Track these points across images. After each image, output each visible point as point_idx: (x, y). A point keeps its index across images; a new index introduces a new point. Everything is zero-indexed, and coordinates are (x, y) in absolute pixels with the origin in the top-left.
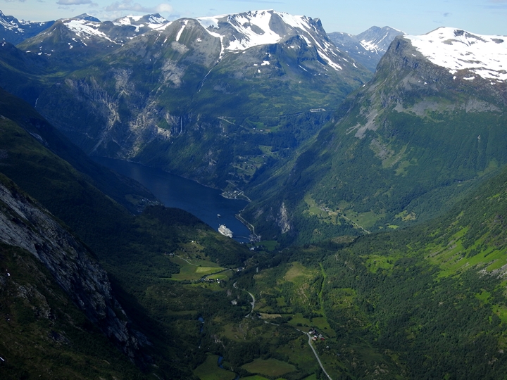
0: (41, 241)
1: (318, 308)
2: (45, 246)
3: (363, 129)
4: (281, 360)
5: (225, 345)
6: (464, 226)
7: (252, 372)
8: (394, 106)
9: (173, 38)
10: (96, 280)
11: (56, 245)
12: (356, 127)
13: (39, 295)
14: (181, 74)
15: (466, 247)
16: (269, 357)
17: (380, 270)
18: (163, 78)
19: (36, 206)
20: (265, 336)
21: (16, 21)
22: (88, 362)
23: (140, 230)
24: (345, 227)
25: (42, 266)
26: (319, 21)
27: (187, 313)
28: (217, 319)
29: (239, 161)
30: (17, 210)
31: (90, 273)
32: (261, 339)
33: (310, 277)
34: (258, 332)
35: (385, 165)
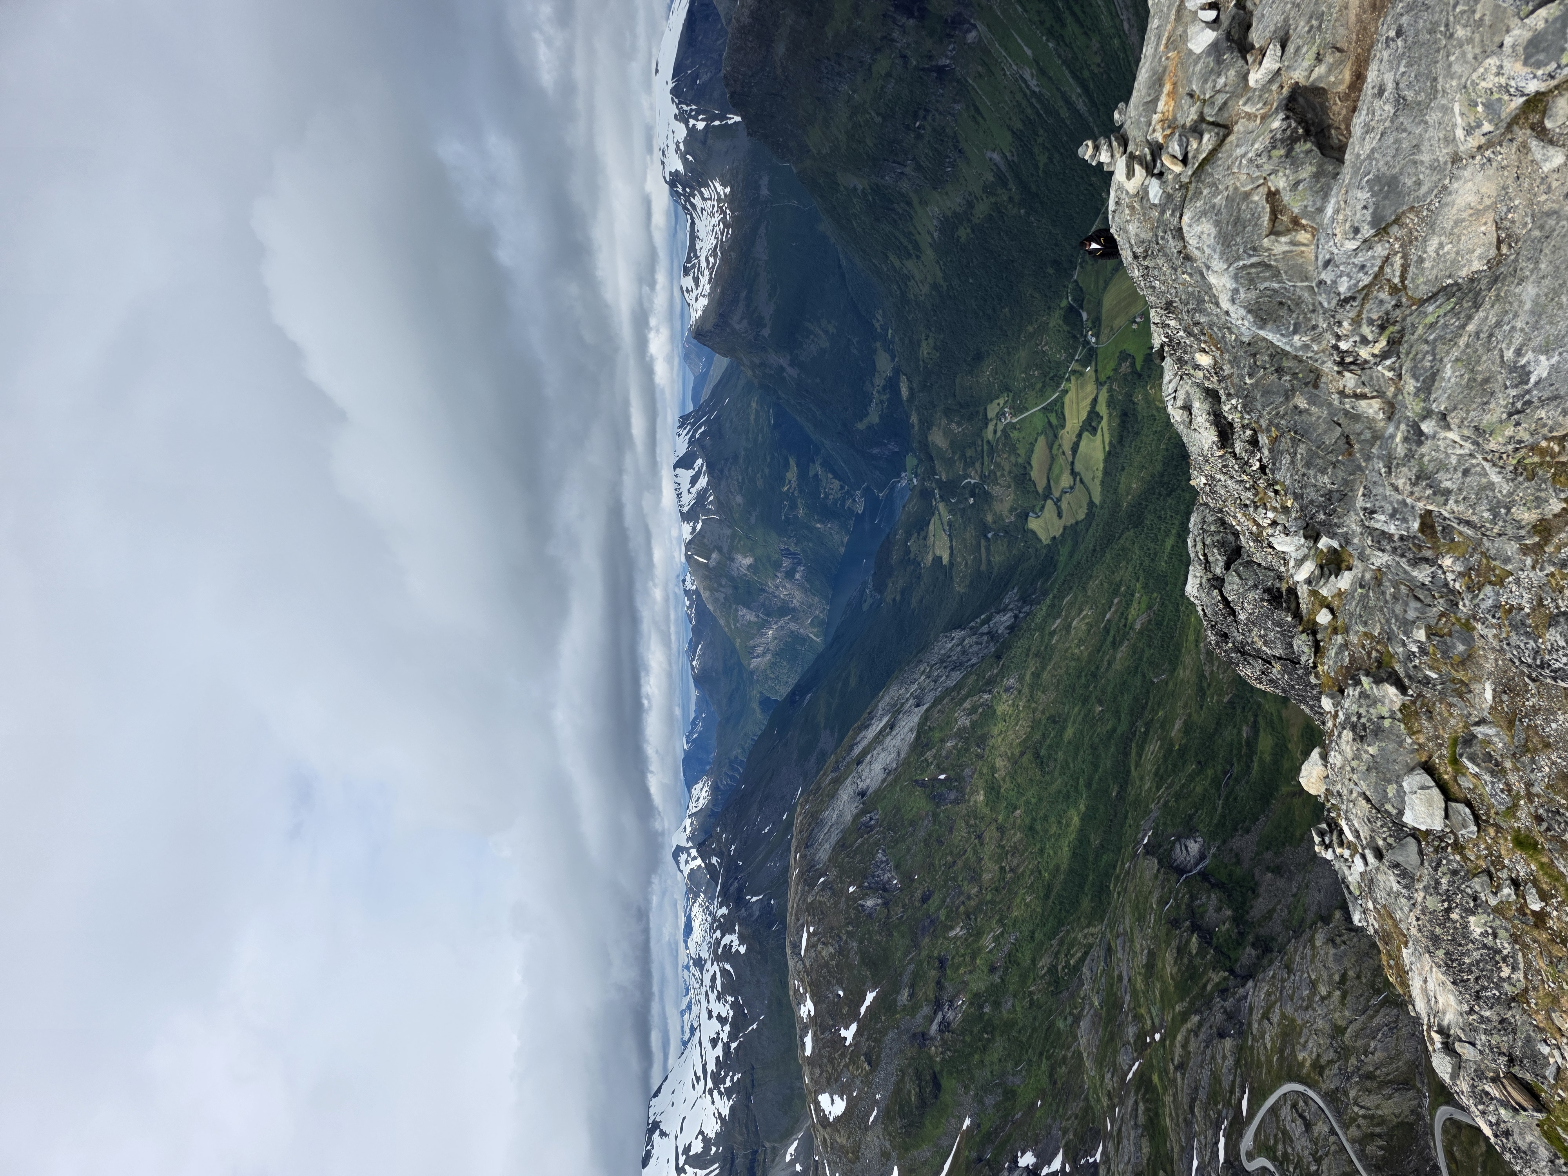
0: (911, 701)
1: (977, 412)
2: (916, 697)
3: (789, 370)
4: (1032, 451)
5: (1016, 509)
6: (887, 257)
7: (1045, 481)
8: (765, 337)
9: (705, 567)
10: (950, 645)
11: (916, 686)
12: (788, 376)
13: (967, 705)
15: (910, 255)
16: (1030, 464)
17: (935, 348)
18: (745, 575)
19: (876, 706)
20: (1007, 468)
21: (695, 718)
22: (1036, 655)
23: (898, 598)
24: (892, 385)
25: (937, 701)
26: (682, 418)
27: (983, 549)
28: (989, 518)
29: (826, 497)
30: (881, 725)
31: (943, 651)
32: (1010, 472)
33: (944, 421)
34: (1003, 475)
35: (827, 344)
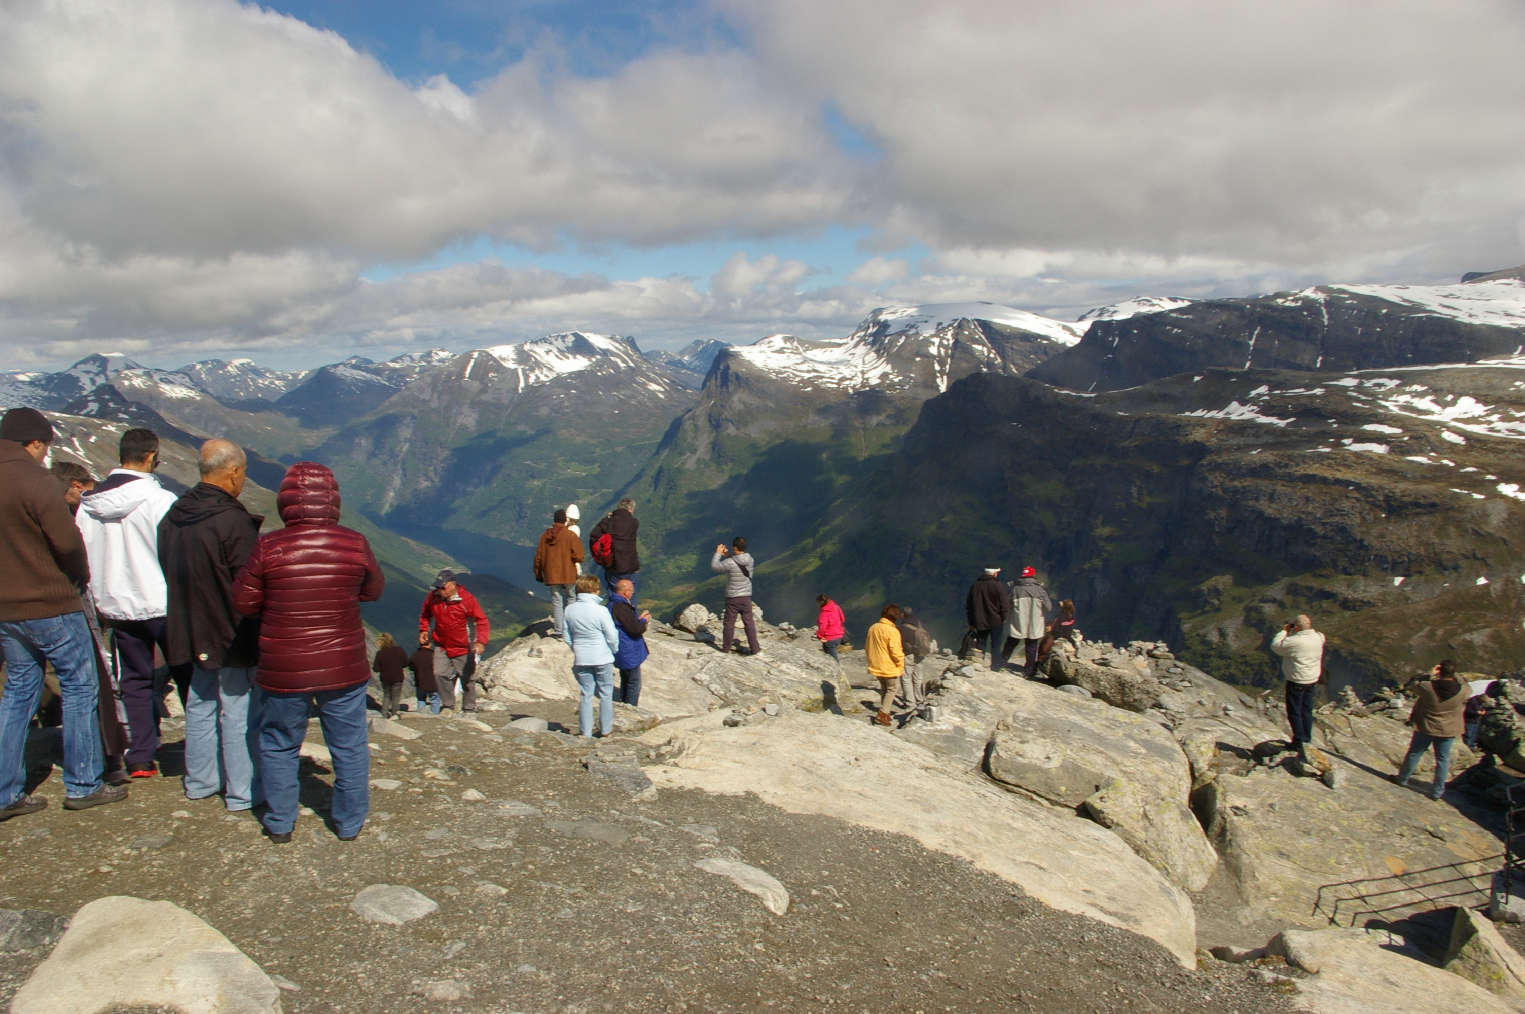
3: (693, 459)
8: (727, 429)
9: (461, 374)
12: (685, 457)
14: (475, 416)
18: (455, 423)
21: (272, 372)
26: (633, 339)
